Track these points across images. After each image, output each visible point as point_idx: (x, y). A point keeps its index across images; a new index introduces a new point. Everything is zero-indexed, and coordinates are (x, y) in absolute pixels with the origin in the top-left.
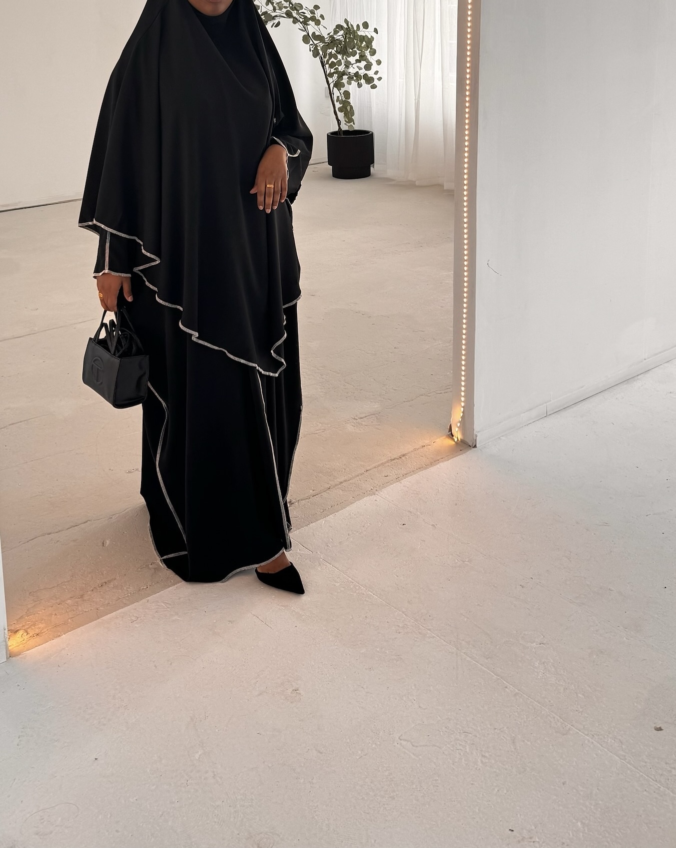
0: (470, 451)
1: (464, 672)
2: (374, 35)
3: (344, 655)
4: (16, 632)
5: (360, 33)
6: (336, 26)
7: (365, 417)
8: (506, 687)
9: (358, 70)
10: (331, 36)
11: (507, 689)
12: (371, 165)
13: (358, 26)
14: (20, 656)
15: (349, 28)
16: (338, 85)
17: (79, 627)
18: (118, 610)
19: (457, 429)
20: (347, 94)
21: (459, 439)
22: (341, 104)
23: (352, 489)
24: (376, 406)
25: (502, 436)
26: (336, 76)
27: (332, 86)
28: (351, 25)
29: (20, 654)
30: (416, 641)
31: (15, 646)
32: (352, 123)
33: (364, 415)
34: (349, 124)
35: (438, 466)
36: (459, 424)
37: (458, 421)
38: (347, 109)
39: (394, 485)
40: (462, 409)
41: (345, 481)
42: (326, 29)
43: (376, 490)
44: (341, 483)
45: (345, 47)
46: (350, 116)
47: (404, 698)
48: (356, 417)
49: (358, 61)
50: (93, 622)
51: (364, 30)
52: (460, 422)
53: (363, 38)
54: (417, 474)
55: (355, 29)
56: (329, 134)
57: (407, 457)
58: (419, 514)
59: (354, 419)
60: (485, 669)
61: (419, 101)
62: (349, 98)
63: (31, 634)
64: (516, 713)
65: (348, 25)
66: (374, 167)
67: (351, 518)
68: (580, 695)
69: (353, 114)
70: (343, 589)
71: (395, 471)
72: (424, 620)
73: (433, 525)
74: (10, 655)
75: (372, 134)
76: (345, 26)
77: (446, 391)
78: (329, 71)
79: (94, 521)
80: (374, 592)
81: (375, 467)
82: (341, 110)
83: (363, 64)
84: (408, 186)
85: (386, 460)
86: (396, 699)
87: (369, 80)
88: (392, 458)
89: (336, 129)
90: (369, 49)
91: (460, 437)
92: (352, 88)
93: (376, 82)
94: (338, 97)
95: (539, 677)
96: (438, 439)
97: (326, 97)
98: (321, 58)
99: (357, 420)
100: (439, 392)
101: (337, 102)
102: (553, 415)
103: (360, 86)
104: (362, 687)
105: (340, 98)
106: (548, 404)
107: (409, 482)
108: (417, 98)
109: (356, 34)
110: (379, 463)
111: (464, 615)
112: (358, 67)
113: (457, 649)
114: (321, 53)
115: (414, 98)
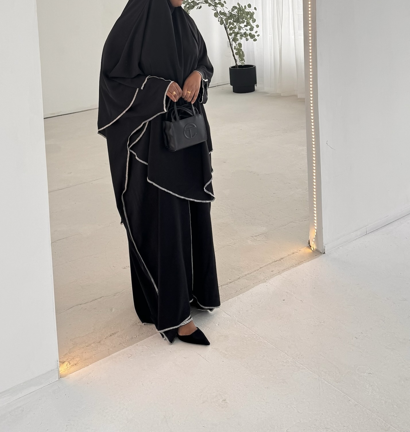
0: (321, 256)
1: (323, 391)
2: (254, 11)
3: (252, 379)
4: (63, 362)
5: (246, 10)
6: (233, 7)
7: (258, 235)
8: (350, 401)
9: (246, 31)
10: (230, 13)
11: (350, 402)
12: (255, 85)
13: (245, 6)
14: (66, 377)
15: (240, 8)
16: (235, 40)
17: (99, 360)
18: (120, 350)
19: (313, 243)
20: (240, 45)
21: (315, 249)
22: (236, 51)
23: (253, 279)
24: (264, 229)
25: (340, 247)
26: (233, 35)
27: (231, 40)
28: (241, 6)
29: (66, 376)
30: (294, 371)
31: (63, 371)
32: (243, 61)
33: (257, 234)
34: (242, 62)
35: (302, 265)
36: (314, 240)
37: (313, 238)
38: (240, 53)
39: (277, 276)
40: (316, 231)
41: (248, 274)
42: (227, 9)
43: (267, 280)
44: (246, 275)
45: (238, 19)
46: (242, 57)
47: (289, 406)
48: (253, 236)
49: (245, 26)
50: (106, 358)
51: (249, 8)
52: (314, 238)
53: (248, 13)
54: (290, 270)
55: (244, 8)
56: (231, 68)
57: (284, 260)
58: (292, 294)
59: (252, 237)
60: (337, 389)
61: (281, 47)
62: (241, 47)
63: (72, 365)
64: (356, 417)
65: (239, 6)
66: (256, 86)
67: (252, 296)
68: (394, 406)
69: (244, 56)
70: (250, 339)
71: (278, 268)
72: (299, 358)
73: (301, 301)
74: (61, 377)
75: (255, 67)
76: (238, 7)
77: (305, 219)
78: (230, 32)
79: (106, 297)
80: (268, 341)
81: (265, 266)
82: (237, 54)
83: (249, 27)
84: (277, 97)
85: (271, 262)
86: (284, 407)
87: (252, 36)
88: (275, 260)
89: (235, 65)
90: (252, 19)
91: (315, 248)
92: (243, 41)
93: (256, 37)
94: (235, 47)
95: (369, 394)
96: (302, 249)
97: (228, 46)
98: (225, 25)
99: (253, 237)
100: (302, 220)
101: (234, 49)
102: (370, 234)
103: (247, 40)
104: (263, 399)
105: (236, 47)
106: (367, 227)
107: (286, 275)
109: (244, 11)
110: (268, 263)
111: (322, 356)
112: (245, 29)
113: (319, 376)
114: (225, 22)
115: (279, 46)
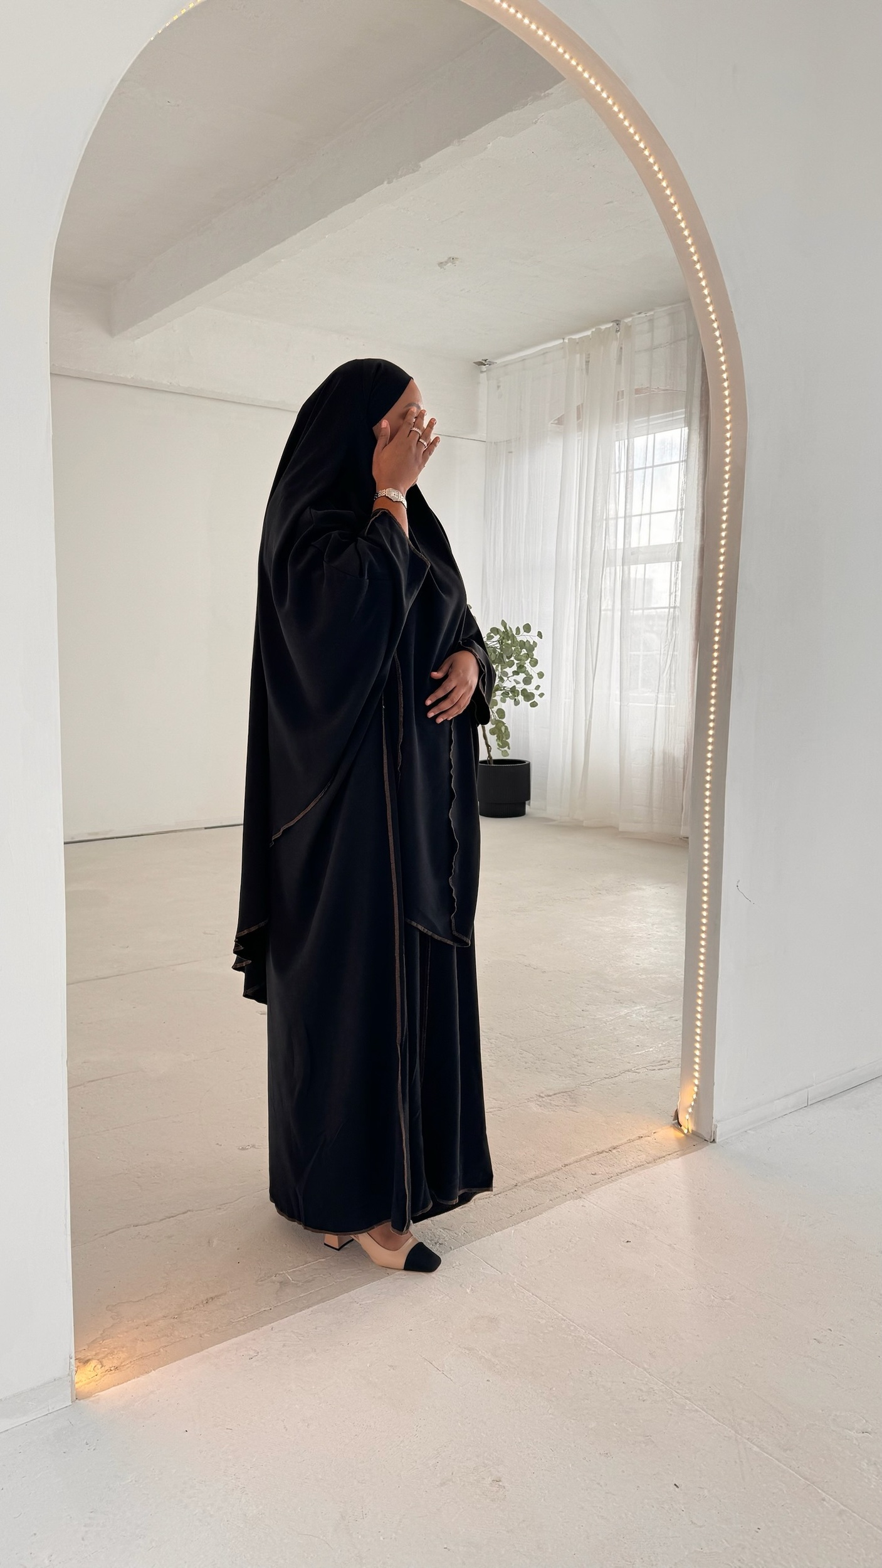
2: (537, 639)
5: (519, 638)
9: (515, 684)
12: (527, 802)
15: (506, 631)
20: (500, 713)
28: (510, 628)
32: (506, 749)
34: (503, 749)
38: (500, 730)
45: (501, 655)
46: (504, 742)
49: (516, 673)
51: (525, 633)
53: (523, 644)
55: (514, 633)
62: (503, 719)
65: (505, 628)
66: (529, 804)
69: (508, 738)
75: (528, 764)
76: (502, 629)
82: (492, 732)
83: (522, 676)
84: (573, 827)
87: (528, 696)
90: (530, 659)
93: (537, 699)
103: (517, 703)
108: (588, 718)
109: (514, 639)
112: (515, 680)
115: (584, 718)
